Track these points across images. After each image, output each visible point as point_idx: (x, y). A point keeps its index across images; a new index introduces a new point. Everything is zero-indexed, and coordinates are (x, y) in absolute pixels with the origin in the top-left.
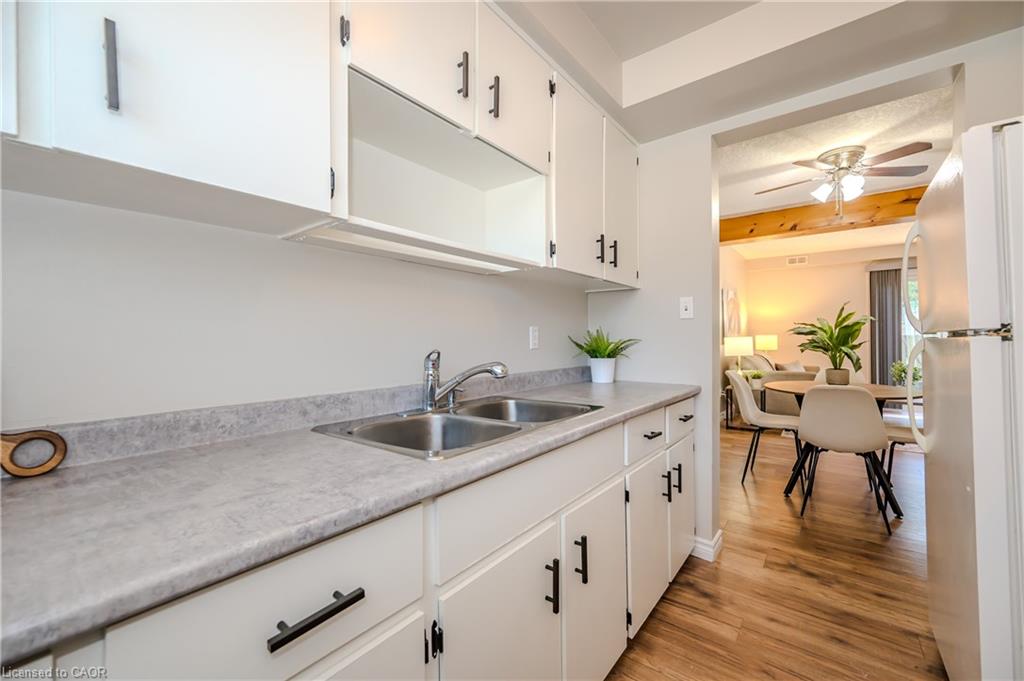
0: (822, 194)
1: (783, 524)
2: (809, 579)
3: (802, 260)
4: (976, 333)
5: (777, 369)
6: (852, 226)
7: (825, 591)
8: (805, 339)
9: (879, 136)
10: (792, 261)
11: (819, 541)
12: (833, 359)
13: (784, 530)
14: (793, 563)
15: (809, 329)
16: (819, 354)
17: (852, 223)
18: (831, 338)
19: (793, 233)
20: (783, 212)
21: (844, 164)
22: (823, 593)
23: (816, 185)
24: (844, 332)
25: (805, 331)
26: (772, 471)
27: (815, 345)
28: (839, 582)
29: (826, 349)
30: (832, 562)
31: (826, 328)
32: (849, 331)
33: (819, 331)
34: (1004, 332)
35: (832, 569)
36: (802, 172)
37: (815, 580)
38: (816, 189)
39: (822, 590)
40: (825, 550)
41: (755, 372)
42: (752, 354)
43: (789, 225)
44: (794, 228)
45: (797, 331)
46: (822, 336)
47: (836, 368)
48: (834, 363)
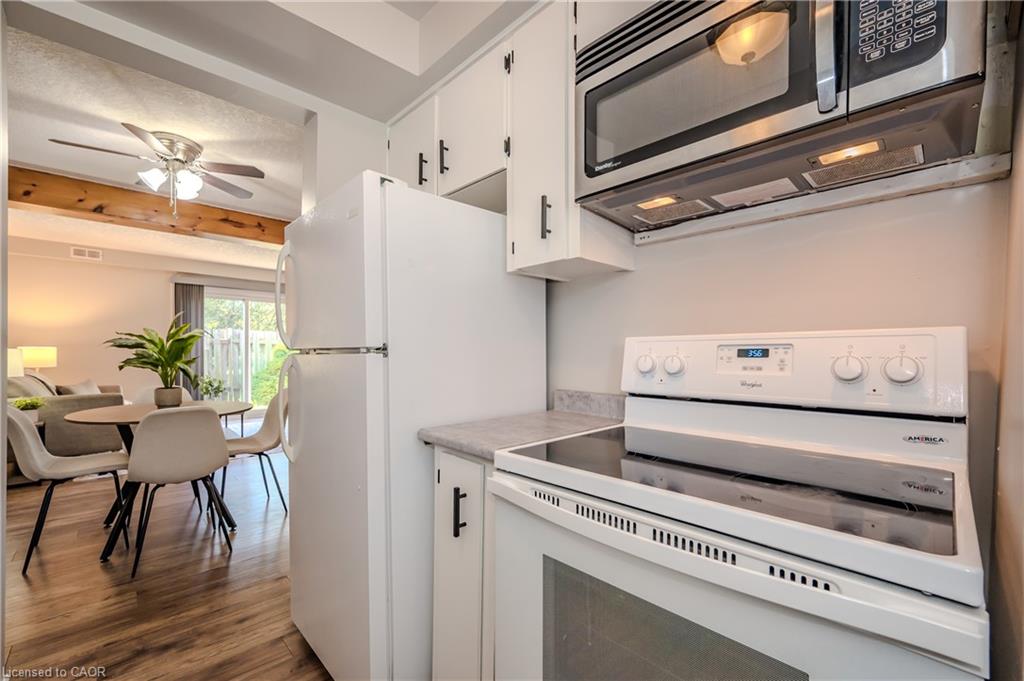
0: (154, 179)
1: (112, 601)
2: (166, 655)
3: (93, 254)
4: (368, 350)
5: (59, 393)
6: (174, 229)
7: (189, 657)
8: (130, 354)
9: (219, 143)
10: (79, 252)
11: (165, 598)
12: (164, 377)
13: (113, 610)
14: (139, 647)
15: (134, 340)
16: (148, 371)
17: (173, 226)
18: (161, 352)
19: (95, 215)
20: (83, 184)
21: (180, 156)
22: (189, 661)
23: (147, 167)
24: (177, 345)
25: (129, 343)
26: (72, 535)
27: (143, 361)
28: (200, 635)
29: (154, 365)
30: (186, 616)
31: (157, 341)
32: (183, 344)
33: (148, 345)
34: (383, 350)
35: (186, 624)
36: (130, 142)
37: (173, 651)
38: (144, 171)
39: (184, 658)
40: (175, 606)
41: (28, 400)
42: (23, 375)
43: (95, 204)
44: (99, 210)
45: (118, 343)
46: (152, 351)
47: (167, 387)
48: (165, 381)
